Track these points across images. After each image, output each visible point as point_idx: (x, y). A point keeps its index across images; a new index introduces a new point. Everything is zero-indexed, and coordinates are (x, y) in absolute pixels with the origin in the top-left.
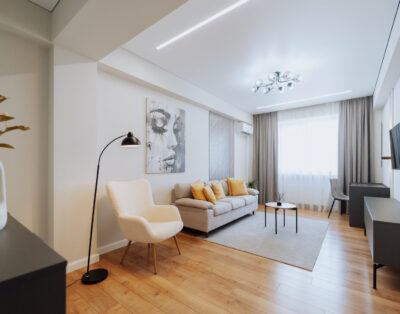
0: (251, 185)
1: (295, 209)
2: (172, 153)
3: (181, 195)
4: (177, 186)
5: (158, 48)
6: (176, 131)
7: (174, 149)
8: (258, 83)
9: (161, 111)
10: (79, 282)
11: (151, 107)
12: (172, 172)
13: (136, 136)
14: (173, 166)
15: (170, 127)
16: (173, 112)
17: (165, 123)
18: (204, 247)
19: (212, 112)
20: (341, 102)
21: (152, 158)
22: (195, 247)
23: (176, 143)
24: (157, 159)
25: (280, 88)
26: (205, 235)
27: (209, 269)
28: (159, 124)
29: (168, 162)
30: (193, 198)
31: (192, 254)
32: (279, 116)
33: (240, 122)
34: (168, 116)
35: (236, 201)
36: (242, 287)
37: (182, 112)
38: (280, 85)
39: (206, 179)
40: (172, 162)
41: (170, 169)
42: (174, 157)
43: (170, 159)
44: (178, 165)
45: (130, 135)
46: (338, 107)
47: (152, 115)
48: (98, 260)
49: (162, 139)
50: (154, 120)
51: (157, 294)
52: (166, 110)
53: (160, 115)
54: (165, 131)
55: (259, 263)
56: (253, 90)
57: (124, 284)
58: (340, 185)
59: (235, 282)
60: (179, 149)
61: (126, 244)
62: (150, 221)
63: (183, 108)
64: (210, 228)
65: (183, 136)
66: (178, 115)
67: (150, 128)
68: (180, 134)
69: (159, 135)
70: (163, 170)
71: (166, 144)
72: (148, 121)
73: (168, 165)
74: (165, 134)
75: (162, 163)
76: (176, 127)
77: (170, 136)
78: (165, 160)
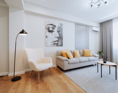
1: (115, 66)
2: (57, 39)
6: (58, 32)
12: (57, 46)
14: (57, 44)
17: (53, 29)
21: (48, 41)
23: (58, 36)
24: (50, 41)
28: (51, 29)
29: (55, 42)
33: (92, 26)
34: (55, 26)
37: (61, 24)
40: (57, 42)
41: (56, 45)
42: (58, 41)
43: (56, 41)
44: (59, 44)
50: (49, 28)
52: (54, 24)
54: (53, 31)
61: (32, 70)
63: (62, 23)
64: (65, 69)
65: (62, 33)
66: (59, 26)
67: (47, 31)
68: (60, 32)
69: (51, 33)
70: (52, 45)
71: (54, 36)
72: (46, 28)
73: (55, 44)
74: (53, 33)
75: (52, 43)
76: (58, 30)
77: (56, 34)
78: (54, 42)
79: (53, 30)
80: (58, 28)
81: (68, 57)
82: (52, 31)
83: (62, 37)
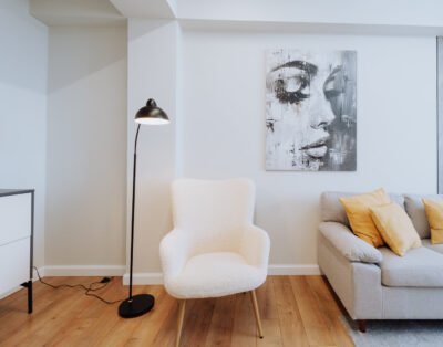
2: (323, 135)
3: (328, 217)
6: (330, 95)
7: (328, 128)
11: (275, 61)
12: (320, 169)
15: (315, 89)
17: (305, 82)
24: (286, 146)
28: (292, 87)
29: (313, 151)
30: (349, 228)
34: (312, 69)
40: (322, 151)
41: (317, 164)
42: (328, 143)
43: (318, 145)
44: (337, 157)
49: (297, 112)
50: (281, 82)
52: (305, 60)
53: (296, 71)
65: (351, 101)
67: (273, 96)
68: (341, 98)
70: (300, 166)
71: (306, 120)
72: (268, 86)
73: (313, 158)
74: (304, 103)
75: (299, 154)
76: (330, 87)
78: (305, 148)
79: (305, 91)
80: (331, 79)
81: (384, 245)
82: (296, 98)
83: (354, 124)
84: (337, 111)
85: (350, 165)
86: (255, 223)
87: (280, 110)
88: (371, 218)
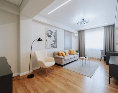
0: (77, 52)
1: (89, 59)
4: (55, 52)
5: (48, 14)
6: (54, 36)
7: (54, 42)
8: (78, 22)
9: (50, 31)
10: (27, 77)
11: (47, 30)
12: (53, 48)
13: (41, 38)
14: (53, 46)
15: (53, 35)
16: (54, 31)
17: (51, 34)
18: (61, 69)
19: (65, 31)
20: (105, 27)
21: (48, 44)
22: (59, 69)
23: (54, 40)
24: (49, 44)
25: (85, 23)
26: (62, 66)
27: (61, 76)
28: (50, 35)
29: (52, 45)
30: (59, 55)
31: (57, 71)
32: (86, 31)
34: (52, 32)
35: (72, 56)
36: (69, 81)
37: (56, 31)
38: (84, 22)
39: (63, 50)
40: (53, 45)
41: (53, 47)
42: (54, 44)
43: (53, 44)
44: (55, 46)
45: (40, 38)
46: (104, 28)
47: (47, 32)
48: (32, 72)
49: (50, 39)
50: (48, 34)
51: (46, 82)
53: (50, 32)
55: (76, 74)
56: (76, 24)
57: (38, 79)
58: (104, 52)
59: (68, 80)
60: (55, 41)
61: (39, 68)
62: (45, 62)
64: (63, 64)
65: (57, 38)
67: (47, 36)
68: (56, 37)
69: (49, 38)
70: (51, 47)
73: (52, 46)
74: (51, 37)
77: (53, 38)
80: (54, 34)
81: (63, 56)
82: (50, 36)
84: (55, 39)
85: (56, 47)
86: (48, 57)
87: (48, 38)
88: (62, 54)
